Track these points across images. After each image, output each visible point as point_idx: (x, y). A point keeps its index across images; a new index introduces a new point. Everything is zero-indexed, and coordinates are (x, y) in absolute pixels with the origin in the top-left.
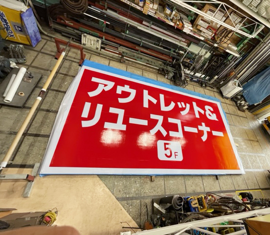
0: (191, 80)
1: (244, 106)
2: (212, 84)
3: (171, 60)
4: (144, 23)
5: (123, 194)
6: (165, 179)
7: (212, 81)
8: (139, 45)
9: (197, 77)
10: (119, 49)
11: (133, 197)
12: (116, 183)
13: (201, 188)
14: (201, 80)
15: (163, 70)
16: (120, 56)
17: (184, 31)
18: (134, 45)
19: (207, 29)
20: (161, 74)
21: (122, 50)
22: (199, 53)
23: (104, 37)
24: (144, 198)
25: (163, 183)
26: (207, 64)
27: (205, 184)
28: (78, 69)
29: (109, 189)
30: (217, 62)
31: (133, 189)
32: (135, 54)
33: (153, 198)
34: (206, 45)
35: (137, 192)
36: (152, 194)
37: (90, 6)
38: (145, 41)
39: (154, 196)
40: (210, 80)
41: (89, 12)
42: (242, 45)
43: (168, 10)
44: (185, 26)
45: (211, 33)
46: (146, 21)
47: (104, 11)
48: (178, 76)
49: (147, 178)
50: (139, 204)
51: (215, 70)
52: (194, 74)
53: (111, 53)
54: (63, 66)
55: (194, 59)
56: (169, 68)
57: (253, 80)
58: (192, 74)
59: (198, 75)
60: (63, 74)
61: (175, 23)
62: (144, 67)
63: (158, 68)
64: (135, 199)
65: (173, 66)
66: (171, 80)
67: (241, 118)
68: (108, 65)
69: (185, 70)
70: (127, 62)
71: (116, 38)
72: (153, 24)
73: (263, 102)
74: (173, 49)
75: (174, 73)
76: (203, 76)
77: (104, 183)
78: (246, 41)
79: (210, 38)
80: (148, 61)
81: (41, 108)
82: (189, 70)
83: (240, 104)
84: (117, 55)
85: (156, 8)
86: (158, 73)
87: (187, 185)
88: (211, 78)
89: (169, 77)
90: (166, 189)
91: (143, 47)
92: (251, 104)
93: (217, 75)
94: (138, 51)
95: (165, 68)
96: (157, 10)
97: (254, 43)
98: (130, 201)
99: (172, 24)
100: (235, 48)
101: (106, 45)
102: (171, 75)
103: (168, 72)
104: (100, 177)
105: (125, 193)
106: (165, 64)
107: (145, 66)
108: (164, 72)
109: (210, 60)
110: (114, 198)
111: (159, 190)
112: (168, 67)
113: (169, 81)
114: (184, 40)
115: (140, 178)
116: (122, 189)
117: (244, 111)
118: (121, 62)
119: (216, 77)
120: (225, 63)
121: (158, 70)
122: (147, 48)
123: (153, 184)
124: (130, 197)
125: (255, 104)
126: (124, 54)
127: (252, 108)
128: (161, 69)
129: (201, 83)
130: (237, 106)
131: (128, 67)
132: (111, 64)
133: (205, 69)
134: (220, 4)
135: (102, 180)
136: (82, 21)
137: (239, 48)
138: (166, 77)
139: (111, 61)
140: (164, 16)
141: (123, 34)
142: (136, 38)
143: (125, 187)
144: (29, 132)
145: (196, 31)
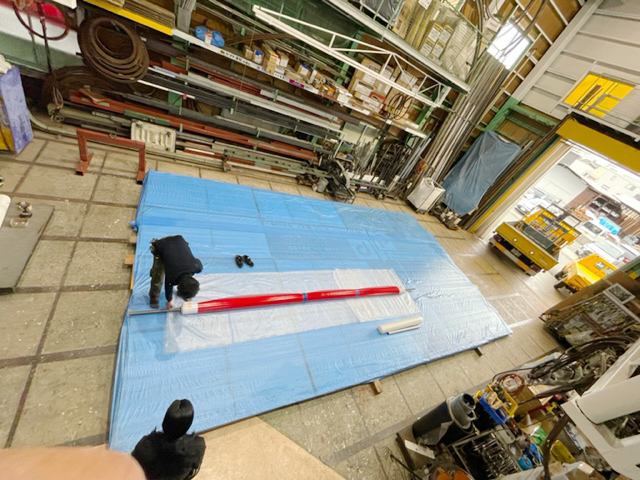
0: (358, 189)
1: (454, 219)
2: (393, 191)
4: (263, 92)
6: (397, 382)
7: (392, 187)
8: (253, 136)
9: (366, 183)
10: (214, 147)
14: (373, 186)
15: (307, 177)
16: (219, 160)
17: (339, 100)
19: (370, 96)
20: (303, 185)
21: (219, 148)
22: (358, 142)
23: (181, 126)
25: (399, 391)
26: (375, 160)
30: (392, 153)
34: (368, 126)
37: (151, 66)
40: (387, 185)
42: (424, 121)
43: (303, 68)
45: (377, 104)
47: (182, 76)
49: (364, 389)
51: (392, 167)
52: (361, 178)
53: (198, 156)
55: (352, 152)
56: (318, 173)
57: (451, 176)
58: (358, 177)
59: (367, 178)
60: (104, 204)
61: (320, 89)
62: (269, 176)
63: (295, 176)
65: (324, 169)
66: (324, 193)
70: (233, 169)
73: (480, 206)
74: (316, 137)
75: (328, 179)
76: (376, 179)
78: (429, 114)
79: (377, 111)
80: (277, 162)
83: (447, 218)
84: (212, 159)
86: (298, 184)
88: (388, 182)
89: (321, 189)
91: (263, 138)
92: (463, 214)
93: (397, 174)
94: (251, 148)
95: (311, 172)
96: (287, 68)
97: (440, 117)
99: (315, 91)
100: (417, 126)
101: (184, 141)
102: (324, 183)
103: (317, 179)
104: (266, 420)
107: (270, 173)
108: (310, 181)
109: (378, 152)
112: (315, 169)
113: (322, 195)
114: (336, 119)
117: (455, 229)
118: (223, 171)
119: (397, 178)
120: (404, 154)
121: (297, 179)
122: (270, 140)
125: (470, 213)
126: (230, 154)
127: (467, 221)
128: (302, 177)
129: (374, 192)
130: (443, 223)
131: (240, 178)
133: (374, 168)
134: (388, 55)
137: (421, 125)
138: (315, 188)
139: (202, 171)
141: (220, 117)
145: (355, 101)
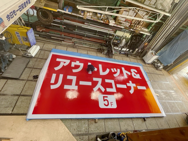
0: (120, 53)
3: (105, 42)
5: (77, 131)
6: (105, 121)
8: (84, 36)
9: (123, 51)
10: (72, 40)
11: (83, 134)
12: (72, 124)
13: (131, 127)
14: (126, 52)
15: (100, 49)
16: (73, 44)
17: (110, 25)
18: (81, 37)
19: (125, 21)
21: (74, 40)
22: (123, 36)
24: (91, 134)
25: (104, 124)
26: (129, 42)
27: (134, 124)
28: (49, 55)
29: (67, 128)
30: (136, 40)
31: (83, 128)
32: (82, 42)
33: (97, 134)
34: (127, 30)
35: (86, 130)
36: (96, 132)
37: (54, 19)
38: (87, 34)
39: (98, 133)
40: (133, 52)
41: (54, 22)
42: (151, 28)
43: (98, 14)
44: (110, 22)
45: (128, 24)
46: (86, 22)
47: (62, 21)
48: (110, 52)
49: (92, 120)
50: (88, 138)
52: (121, 49)
53: (67, 43)
54: (40, 54)
55: (120, 40)
59: (124, 49)
60: (40, 58)
61: (104, 21)
63: (97, 48)
64: (85, 135)
65: (107, 46)
66: (106, 55)
67: (159, 75)
68: (66, 50)
69: (114, 47)
70: (77, 47)
71: (70, 34)
72: (91, 23)
74: (105, 36)
75: (108, 50)
76: (128, 50)
77: (65, 124)
79: (128, 26)
80: (90, 45)
81: (28, 79)
82: (117, 47)
83: (157, 66)
84: (71, 44)
85: (91, 15)
86: (97, 51)
87: (121, 125)
89: (105, 53)
90: (106, 128)
91: (86, 37)
92: (166, 65)
94: (84, 40)
95: (102, 48)
96: (92, 16)
98: (82, 137)
99: (102, 22)
103: (104, 50)
104: (62, 121)
105: (78, 131)
106: (101, 45)
107: (89, 48)
109: (131, 39)
110: (71, 134)
111: (101, 129)
112: (104, 47)
114: (111, 30)
115: (88, 120)
116: (76, 128)
118: (74, 48)
119: (137, 49)
120: (141, 40)
123: (97, 125)
124: (82, 134)
125: (169, 65)
126: (75, 43)
128: (99, 49)
129: (127, 54)
130: (155, 67)
131: (78, 50)
132: (68, 50)
133: (129, 45)
135: (63, 122)
136: (50, 28)
138: (103, 53)
139: (68, 48)
140: (96, 18)
141: (74, 31)
142: (82, 33)
143: (78, 127)
144: (21, 94)
145: (118, 23)
